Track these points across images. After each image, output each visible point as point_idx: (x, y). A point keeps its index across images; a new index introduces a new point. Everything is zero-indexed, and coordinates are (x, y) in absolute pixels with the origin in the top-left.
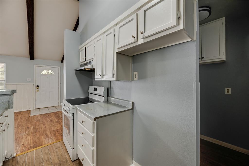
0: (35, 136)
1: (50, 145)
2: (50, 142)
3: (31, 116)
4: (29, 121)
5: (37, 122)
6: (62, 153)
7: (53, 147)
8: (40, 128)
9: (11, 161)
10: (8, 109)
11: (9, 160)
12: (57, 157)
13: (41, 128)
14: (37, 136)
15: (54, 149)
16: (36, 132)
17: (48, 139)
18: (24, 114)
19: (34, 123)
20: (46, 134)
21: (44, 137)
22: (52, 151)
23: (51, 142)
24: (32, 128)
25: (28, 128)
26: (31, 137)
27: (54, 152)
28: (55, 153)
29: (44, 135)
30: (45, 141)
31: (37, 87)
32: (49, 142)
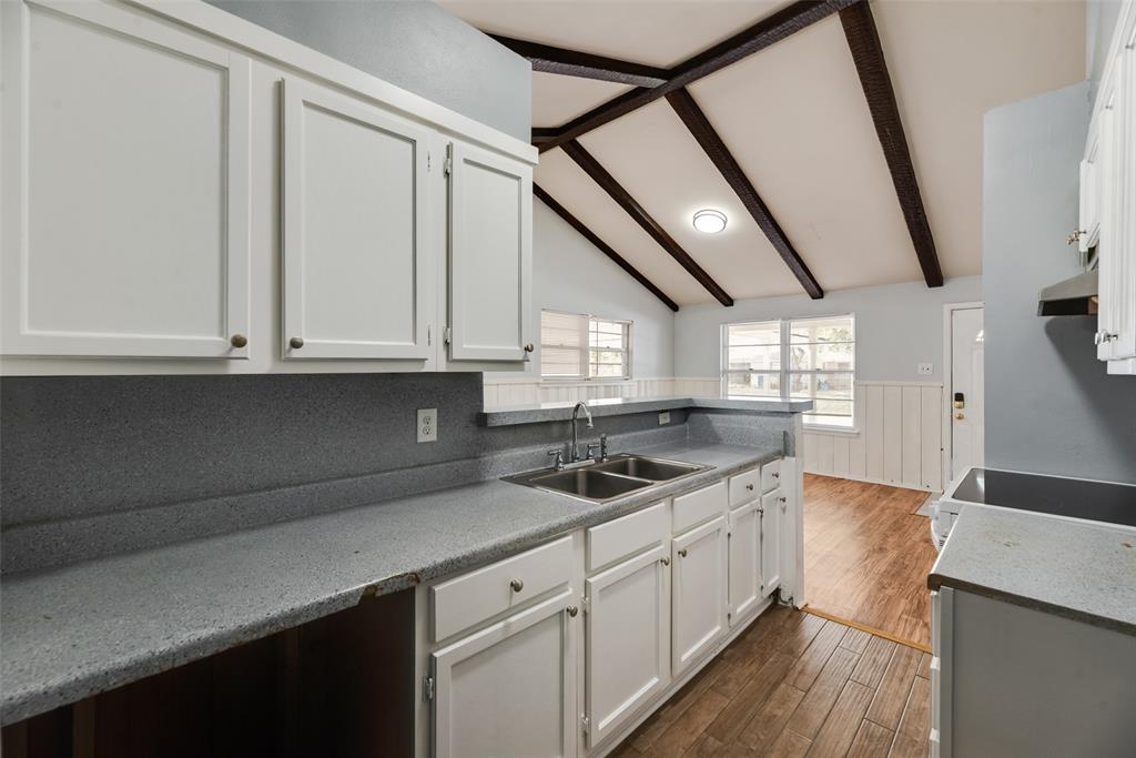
0: (883, 587)
1: (906, 648)
2: (915, 639)
3: (918, 513)
4: (900, 529)
5: (922, 544)
6: (927, 705)
7: (914, 661)
8: (916, 572)
9: (787, 613)
10: (786, 458)
11: (786, 607)
12: (899, 704)
13: (920, 573)
14: (889, 592)
15: (911, 672)
16: (893, 575)
17: (917, 623)
18: (901, 500)
19: (908, 543)
20: (919, 602)
21: (908, 607)
22: (899, 672)
23: (920, 641)
24: (892, 555)
25: (881, 550)
26: (868, 583)
27: (902, 680)
28: (906, 686)
29: (912, 600)
30: (902, 624)
31: (956, 400)
32: (911, 635)
